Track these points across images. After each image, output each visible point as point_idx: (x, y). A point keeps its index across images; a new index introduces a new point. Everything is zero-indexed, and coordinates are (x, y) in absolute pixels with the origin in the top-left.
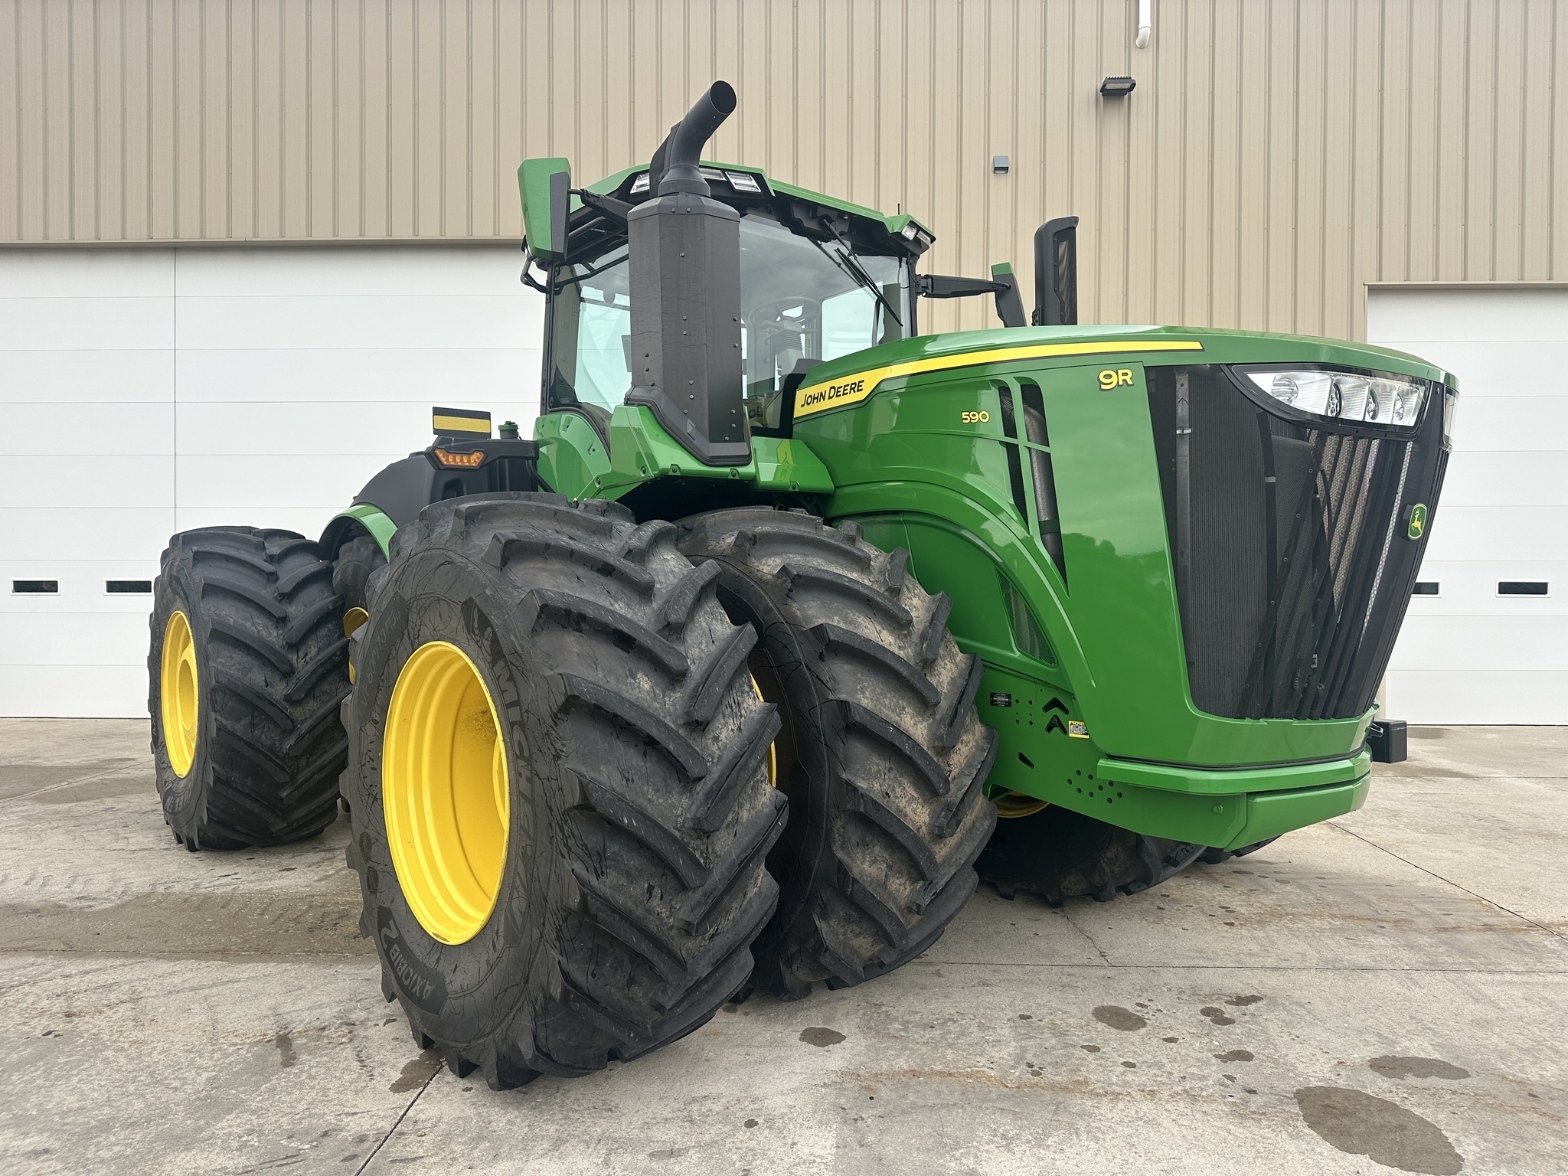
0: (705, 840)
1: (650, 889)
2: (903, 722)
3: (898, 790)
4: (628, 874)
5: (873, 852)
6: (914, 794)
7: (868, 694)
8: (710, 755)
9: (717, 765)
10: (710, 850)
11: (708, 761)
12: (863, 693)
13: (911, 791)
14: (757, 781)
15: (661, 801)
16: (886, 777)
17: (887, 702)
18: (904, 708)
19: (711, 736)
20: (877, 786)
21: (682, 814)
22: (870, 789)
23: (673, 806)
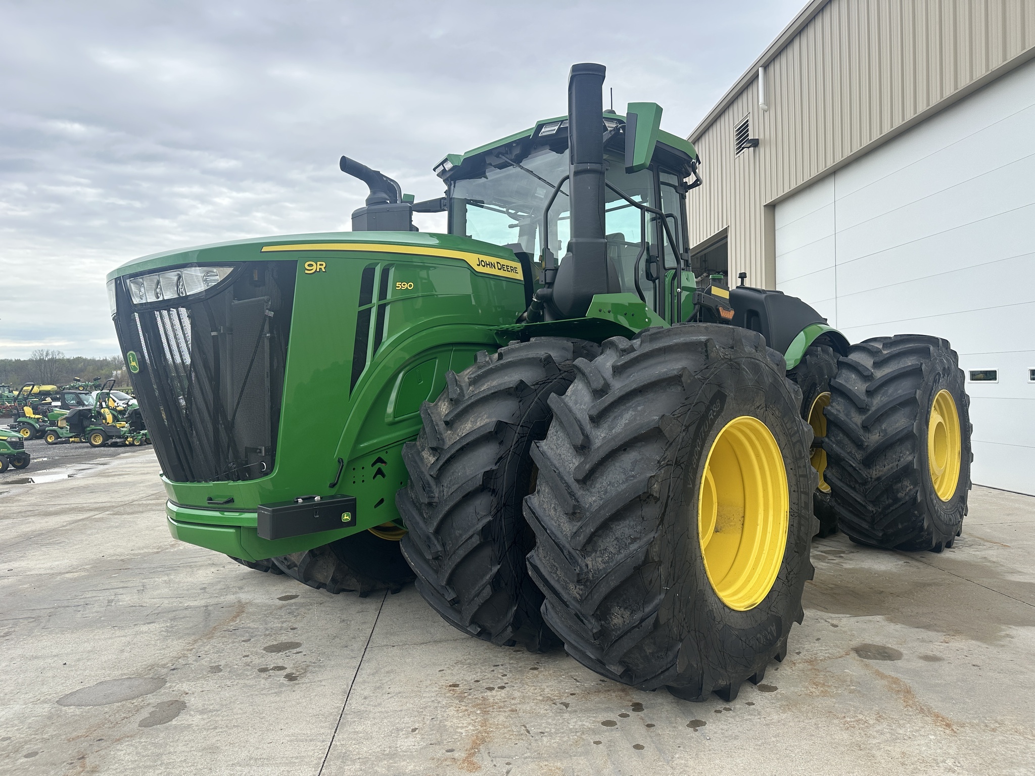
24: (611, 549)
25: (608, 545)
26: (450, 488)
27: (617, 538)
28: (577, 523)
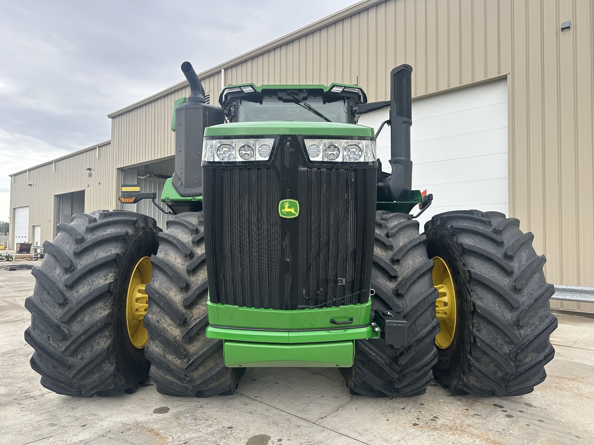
0: (68, 325)
1: (49, 337)
2: (169, 294)
3: (163, 321)
4: (41, 331)
5: (156, 343)
6: (171, 322)
7: (158, 282)
8: (73, 297)
9: (75, 300)
10: (70, 329)
11: (72, 299)
12: (157, 281)
13: (170, 322)
14: (95, 309)
15: (51, 310)
16: (158, 314)
17: (164, 285)
18: (172, 289)
19: (75, 291)
20: (154, 317)
21: (59, 315)
22: (152, 318)
23: (56, 312)
24: (537, 323)
25: (535, 321)
26: (412, 301)
27: (539, 317)
28: (515, 313)
